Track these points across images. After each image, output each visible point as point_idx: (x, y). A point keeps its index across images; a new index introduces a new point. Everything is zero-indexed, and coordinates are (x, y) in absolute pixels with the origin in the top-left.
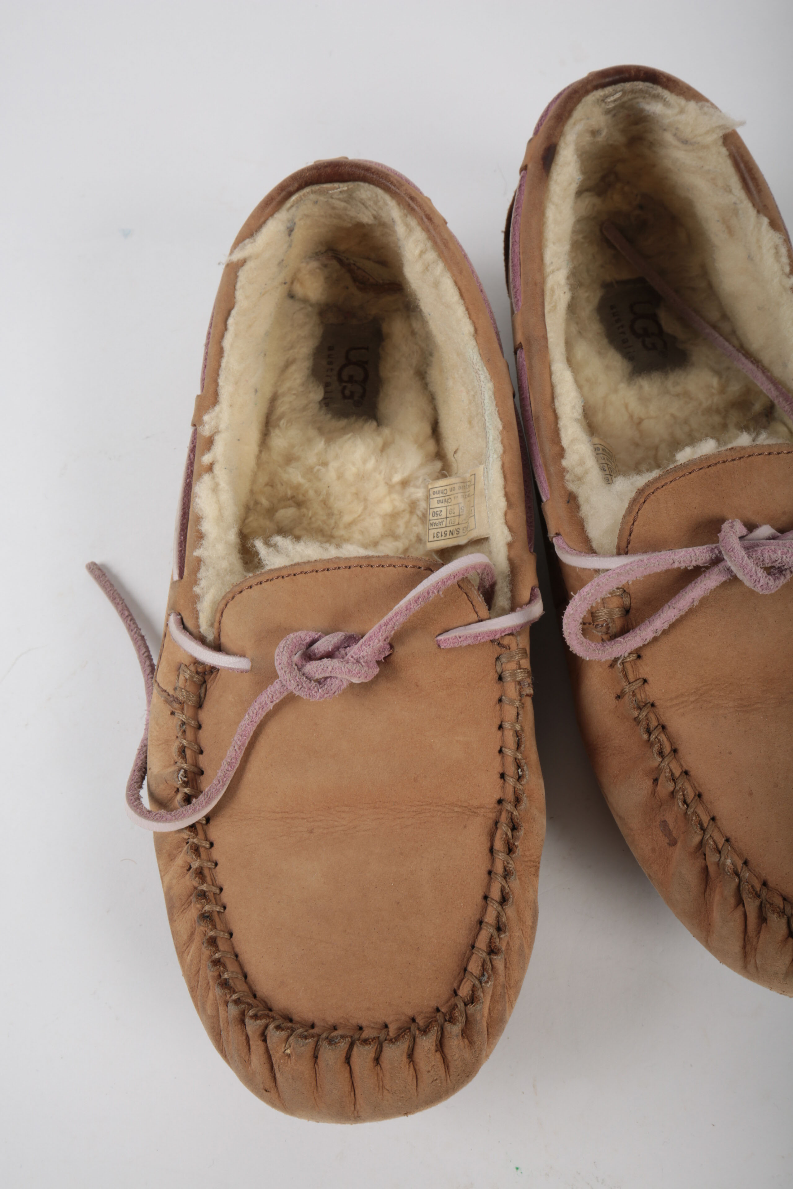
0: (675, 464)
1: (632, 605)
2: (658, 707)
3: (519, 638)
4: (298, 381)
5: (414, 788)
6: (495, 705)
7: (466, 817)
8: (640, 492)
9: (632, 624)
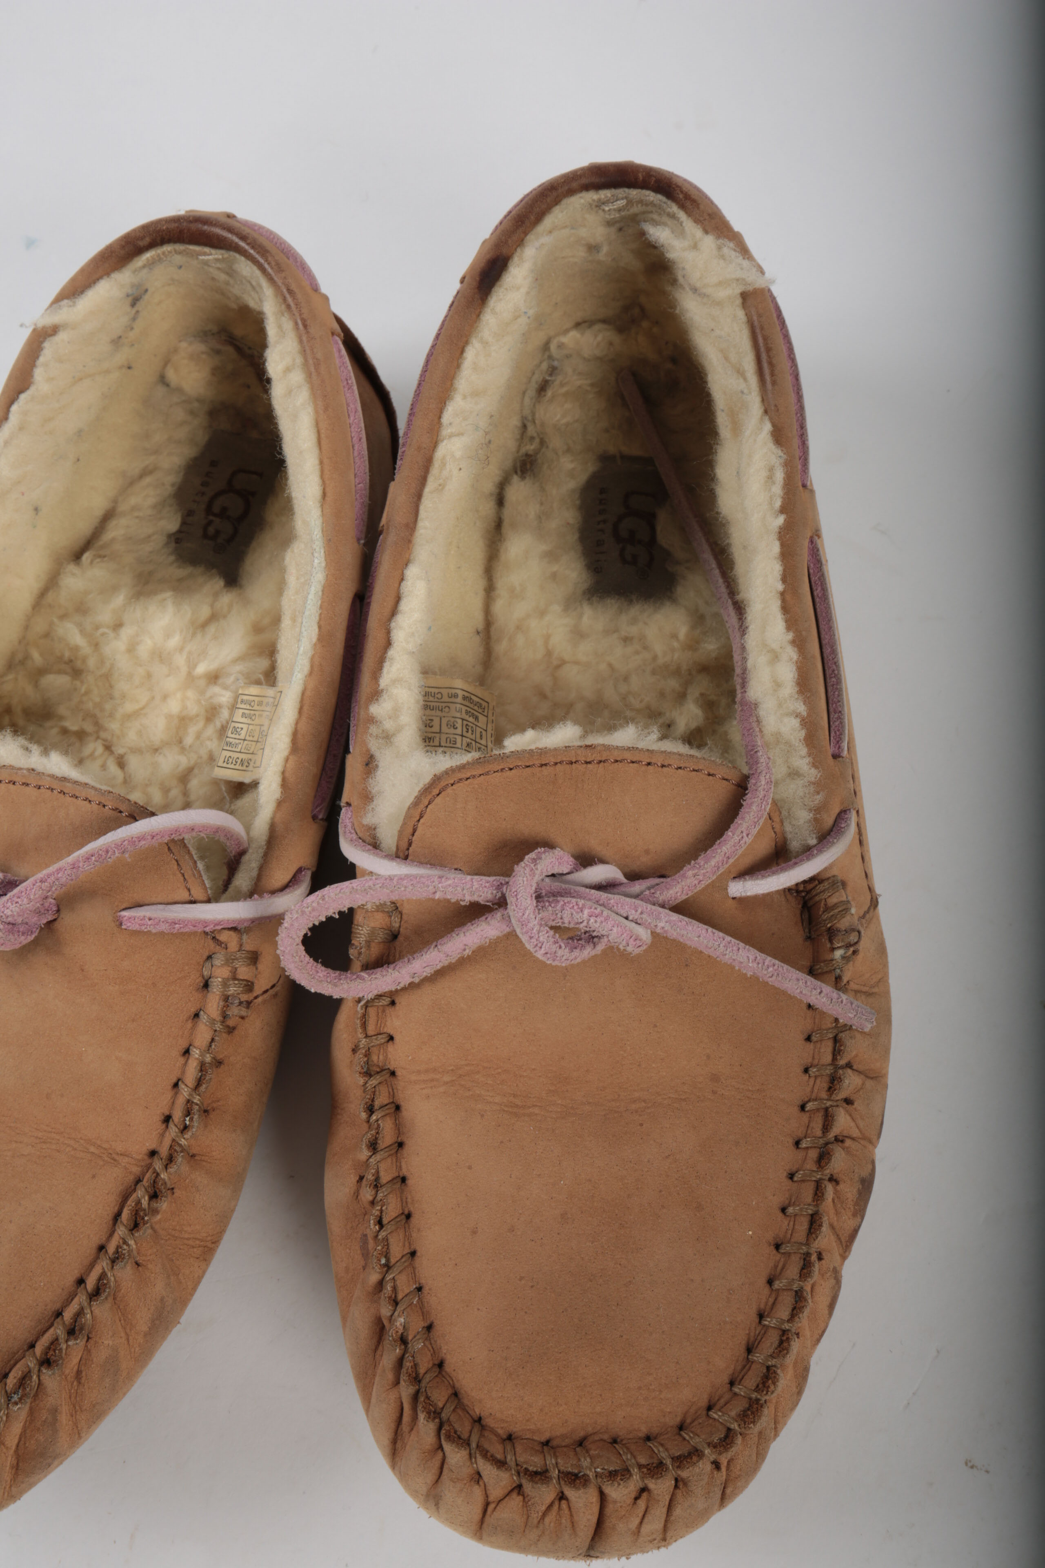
0: (501, 752)
1: (401, 929)
2: (399, 1078)
3: (245, 937)
4: (151, 501)
5: (45, 1107)
6: (187, 1021)
7: (101, 1163)
8: (437, 779)
9: (394, 956)
